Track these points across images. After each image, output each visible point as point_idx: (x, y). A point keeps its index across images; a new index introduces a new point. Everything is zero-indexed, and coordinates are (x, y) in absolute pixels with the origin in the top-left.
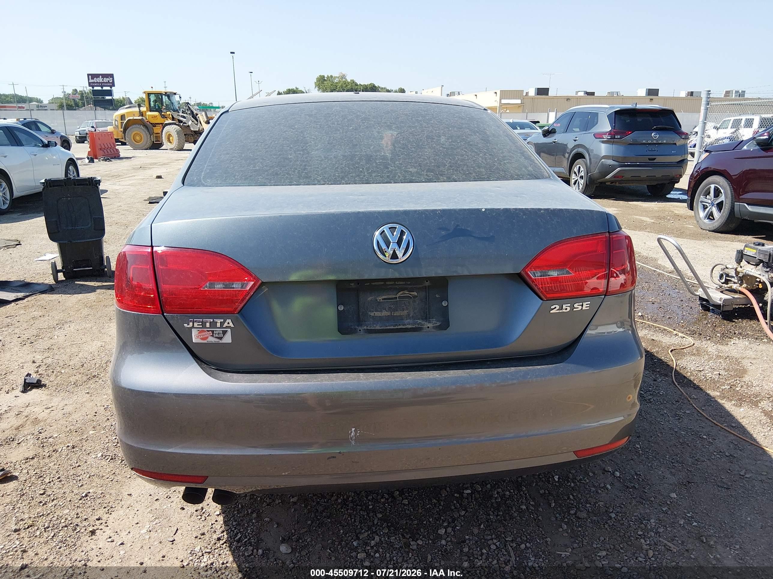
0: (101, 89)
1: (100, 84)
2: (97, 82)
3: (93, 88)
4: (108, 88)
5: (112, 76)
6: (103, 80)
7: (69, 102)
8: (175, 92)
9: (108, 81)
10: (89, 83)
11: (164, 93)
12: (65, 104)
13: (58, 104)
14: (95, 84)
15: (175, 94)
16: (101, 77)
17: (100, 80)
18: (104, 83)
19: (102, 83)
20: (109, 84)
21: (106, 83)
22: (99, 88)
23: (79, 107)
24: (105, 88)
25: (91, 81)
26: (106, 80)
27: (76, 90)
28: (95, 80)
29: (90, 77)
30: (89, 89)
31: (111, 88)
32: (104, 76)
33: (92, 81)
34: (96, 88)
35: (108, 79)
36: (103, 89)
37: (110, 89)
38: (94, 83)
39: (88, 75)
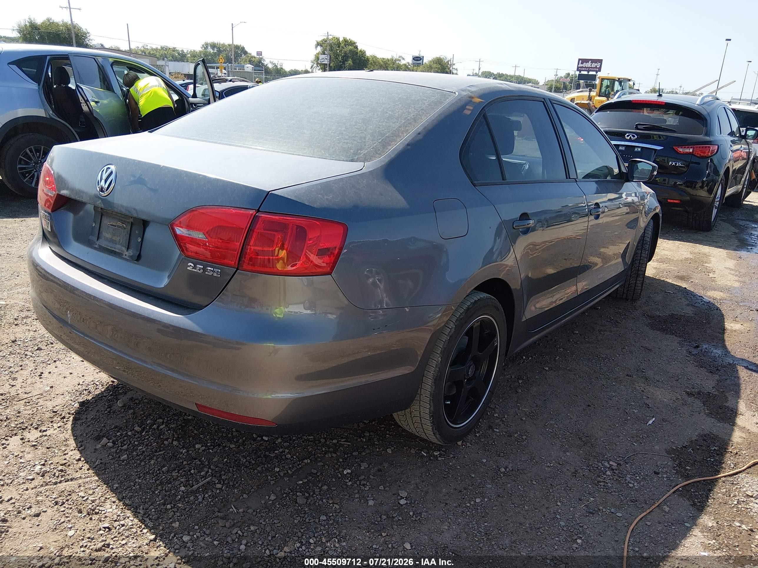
0: (587, 73)
1: (588, 69)
2: (585, 67)
3: (580, 72)
4: (594, 73)
5: (600, 61)
6: (591, 65)
7: (558, 85)
8: (629, 78)
9: (596, 66)
10: (578, 67)
11: (617, 79)
12: (554, 86)
13: (548, 86)
14: (583, 69)
15: (629, 80)
16: (590, 61)
17: (589, 65)
18: (592, 67)
19: (590, 67)
20: (595, 69)
21: (593, 68)
22: (586, 73)
23: (567, 90)
24: (591, 73)
25: (580, 65)
26: (594, 65)
27: (569, 74)
28: (585, 65)
29: (580, 61)
30: (578, 73)
31: (597, 73)
32: (594, 61)
33: (582, 65)
34: (583, 73)
35: (596, 64)
36: (589, 74)
37: (595, 74)
38: (582, 67)
39: (579, 60)
